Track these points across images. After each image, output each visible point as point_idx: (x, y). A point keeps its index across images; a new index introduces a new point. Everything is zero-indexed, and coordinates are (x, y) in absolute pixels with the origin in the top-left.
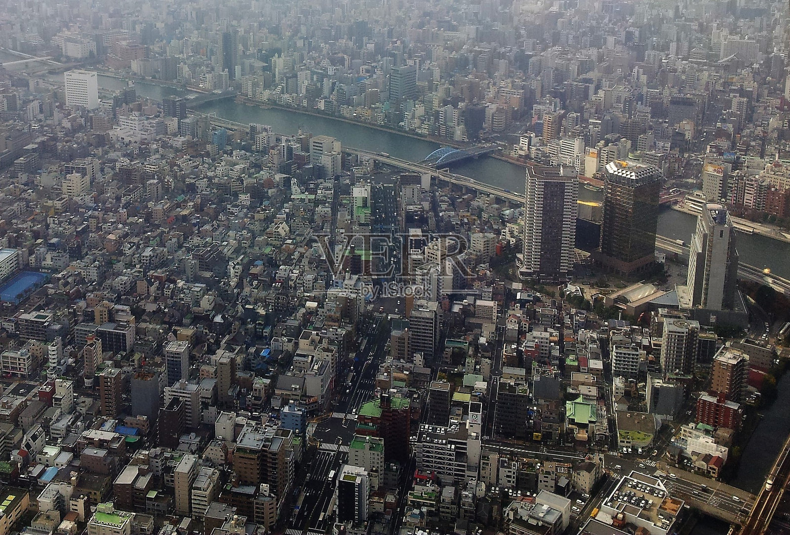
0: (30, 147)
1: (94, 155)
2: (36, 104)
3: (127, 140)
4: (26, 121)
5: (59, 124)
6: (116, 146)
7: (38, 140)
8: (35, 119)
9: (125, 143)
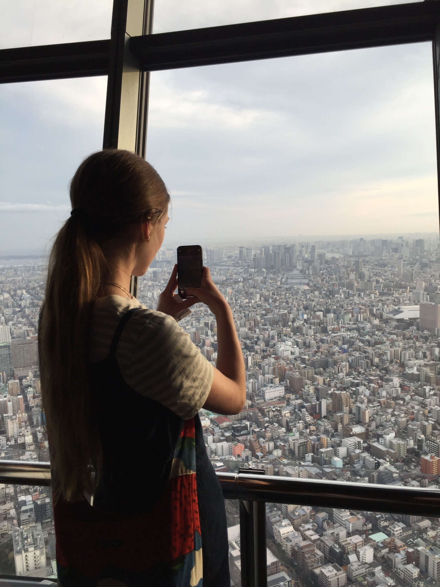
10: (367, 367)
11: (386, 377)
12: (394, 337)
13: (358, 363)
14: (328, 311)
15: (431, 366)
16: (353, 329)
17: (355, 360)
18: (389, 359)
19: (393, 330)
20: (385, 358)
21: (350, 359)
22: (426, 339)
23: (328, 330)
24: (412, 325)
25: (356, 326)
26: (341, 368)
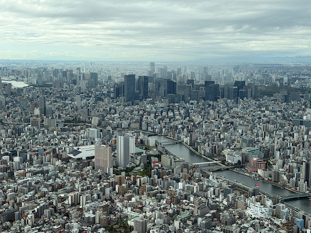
0: (208, 215)
1: (237, 223)
2: (212, 189)
3: (253, 216)
4: (207, 198)
5: (222, 202)
6: (248, 219)
7: (212, 211)
8: (211, 197)
9: (252, 218)
10: (51, 215)
11: (67, 224)
12: (75, 178)
13: (44, 212)
14: (14, 154)
15: (104, 208)
16: (38, 173)
17: (40, 209)
18: (70, 203)
19: (73, 171)
20: (66, 202)
21: (36, 209)
22: (100, 177)
23: (15, 175)
24: (89, 165)
25: (41, 169)
26: (27, 220)
